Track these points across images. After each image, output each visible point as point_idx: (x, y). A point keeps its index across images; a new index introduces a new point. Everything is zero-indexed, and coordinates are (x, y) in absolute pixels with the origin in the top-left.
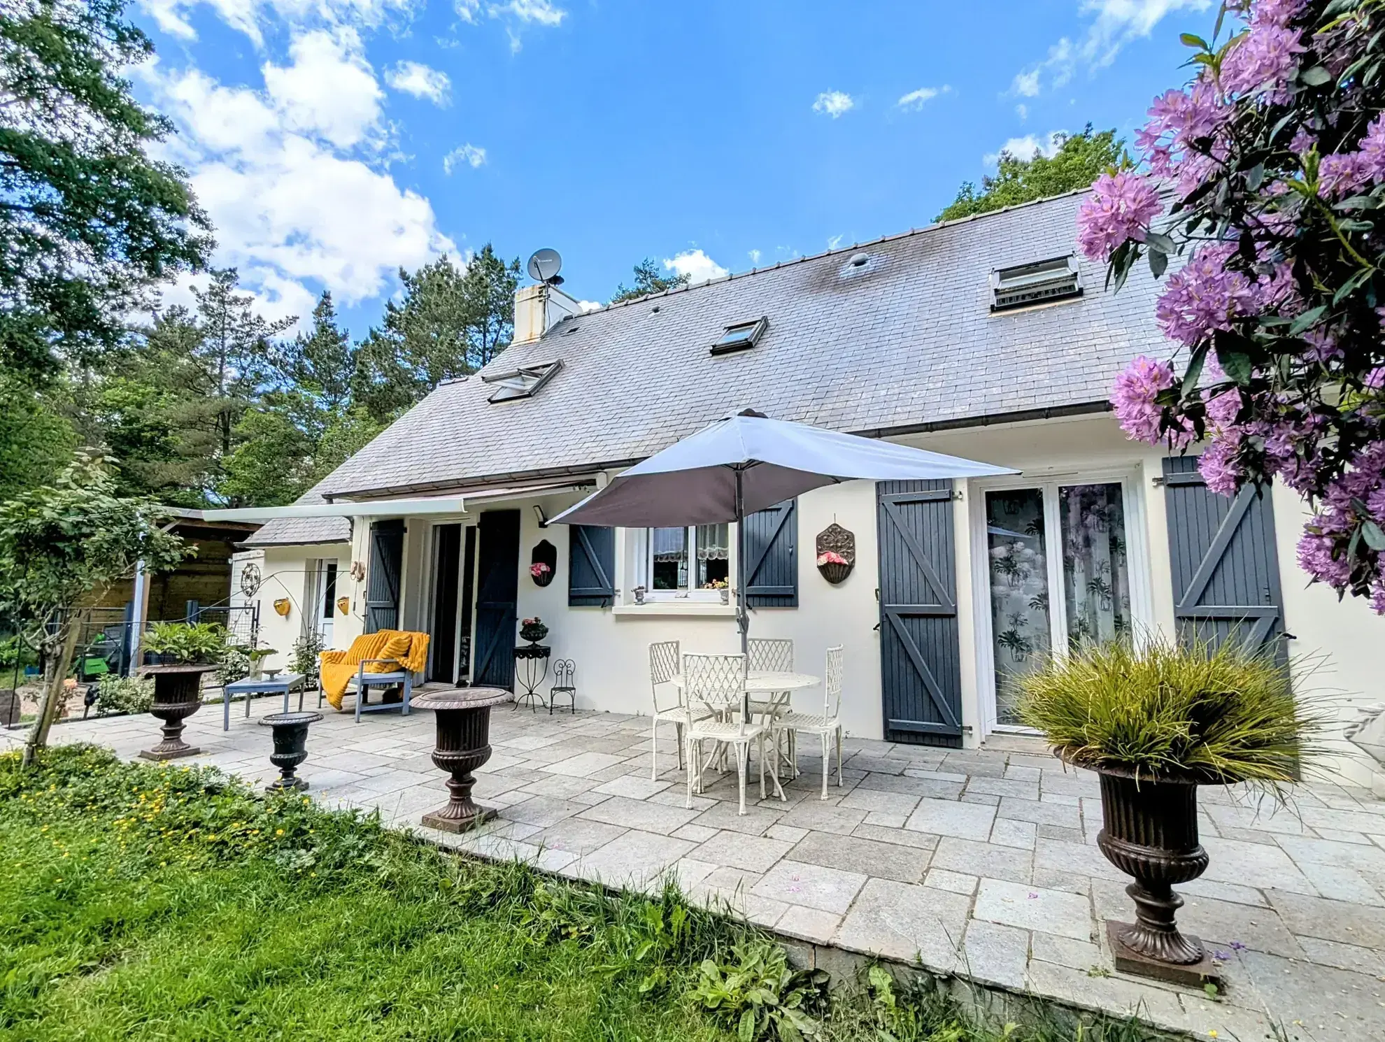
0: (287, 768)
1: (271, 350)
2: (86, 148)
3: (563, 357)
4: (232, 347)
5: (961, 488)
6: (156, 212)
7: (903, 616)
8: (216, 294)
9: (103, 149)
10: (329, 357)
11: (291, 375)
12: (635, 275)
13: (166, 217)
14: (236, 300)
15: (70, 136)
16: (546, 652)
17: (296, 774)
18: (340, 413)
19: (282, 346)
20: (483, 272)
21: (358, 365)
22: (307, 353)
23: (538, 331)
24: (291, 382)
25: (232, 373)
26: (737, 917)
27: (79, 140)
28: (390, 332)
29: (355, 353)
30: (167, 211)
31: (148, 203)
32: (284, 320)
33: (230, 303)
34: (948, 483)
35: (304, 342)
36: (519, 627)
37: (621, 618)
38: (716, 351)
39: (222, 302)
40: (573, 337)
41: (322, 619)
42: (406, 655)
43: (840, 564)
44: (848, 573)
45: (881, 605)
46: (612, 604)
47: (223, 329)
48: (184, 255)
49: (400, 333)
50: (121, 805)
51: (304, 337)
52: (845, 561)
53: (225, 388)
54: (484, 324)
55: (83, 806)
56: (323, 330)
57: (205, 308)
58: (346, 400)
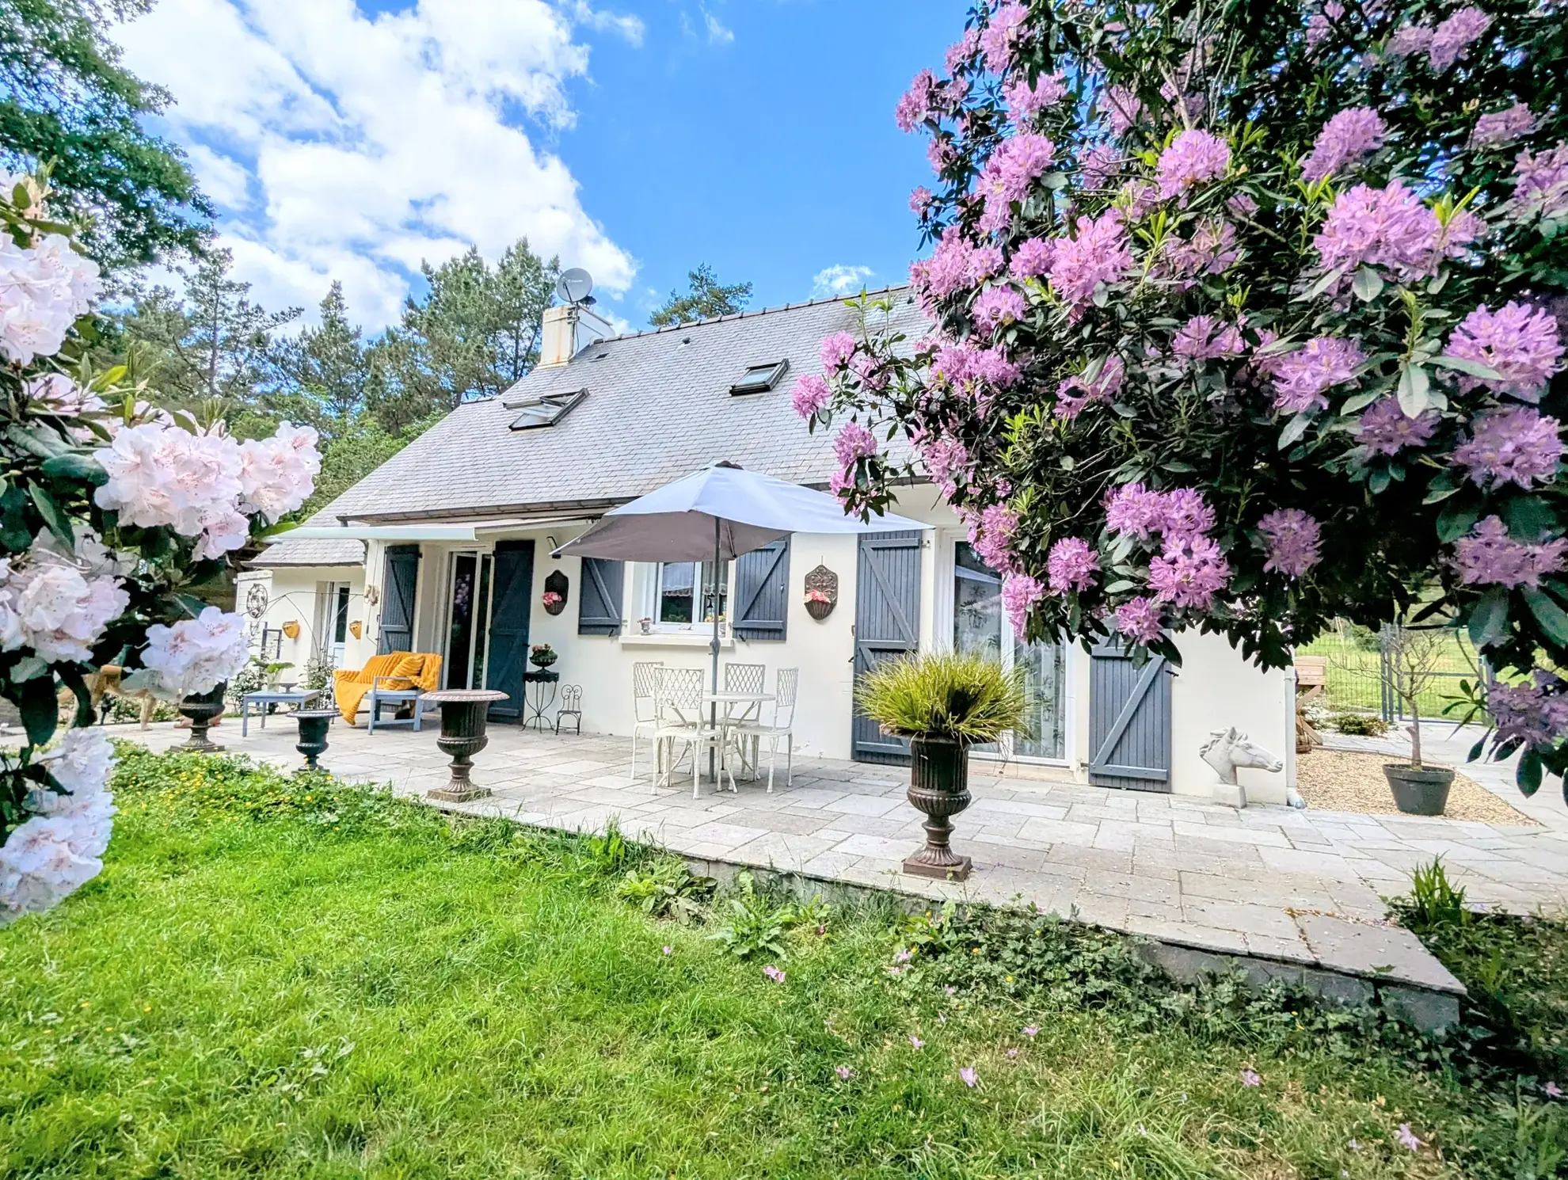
0: (312, 755)
1: (272, 345)
2: (73, 119)
3: (589, 385)
4: (227, 340)
5: (930, 537)
6: (153, 194)
7: (873, 650)
8: (206, 278)
9: (92, 120)
10: (338, 357)
11: (295, 376)
12: (689, 281)
13: (163, 201)
14: (231, 285)
15: (55, 105)
16: (554, 677)
17: (318, 761)
18: (350, 422)
19: (284, 341)
20: (517, 269)
21: (372, 370)
22: (313, 351)
23: (566, 355)
24: (293, 383)
25: (226, 368)
26: (658, 846)
27: (65, 109)
28: (410, 334)
29: (370, 354)
30: (164, 196)
31: (142, 186)
32: (287, 311)
33: (224, 289)
34: (918, 533)
35: (310, 338)
36: (530, 653)
37: (626, 647)
38: (736, 392)
39: (214, 287)
40: (602, 363)
41: (332, 642)
42: (419, 674)
43: (823, 602)
44: (829, 612)
45: (857, 639)
46: (619, 634)
47: (215, 319)
48: (181, 242)
49: (421, 335)
50: (162, 784)
51: (310, 333)
52: (828, 600)
53: (216, 387)
54: (517, 329)
55: (125, 786)
56: (332, 324)
57: (194, 293)
58: (358, 406)
